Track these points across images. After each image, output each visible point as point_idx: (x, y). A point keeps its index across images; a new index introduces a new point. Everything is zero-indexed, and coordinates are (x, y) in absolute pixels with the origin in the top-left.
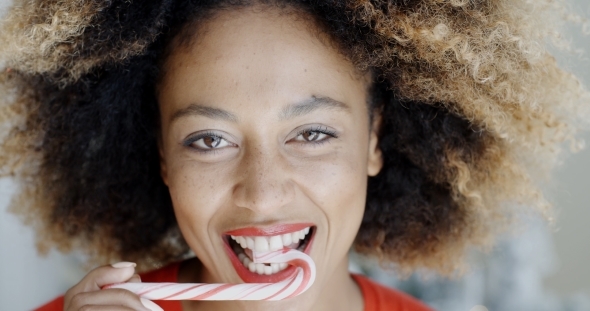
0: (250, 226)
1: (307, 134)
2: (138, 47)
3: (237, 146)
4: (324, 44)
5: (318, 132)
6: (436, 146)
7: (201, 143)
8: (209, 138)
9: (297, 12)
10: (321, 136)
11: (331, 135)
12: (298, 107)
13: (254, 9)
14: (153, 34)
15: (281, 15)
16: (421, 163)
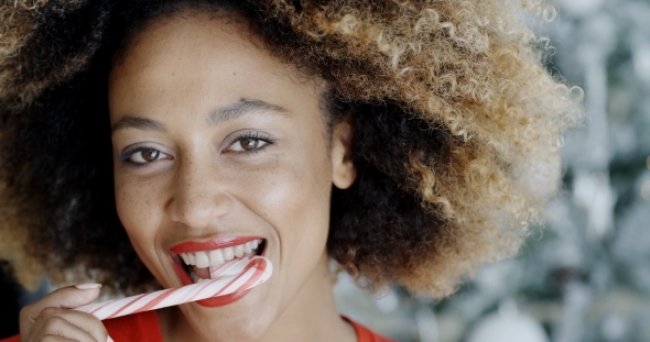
0: (188, 240)
1: (244, 140)
2: (79, 62)
3: (173, 158)
4: (257, 47)
5: (256, 139)
6: (396, 151)
7: (138, 157)
8: (146, 152)
9: (230, 16)
10: (261, 143)
11: (269, 142)
12: (225, 111)
13: (184, 15)
14: (93, 47)
15: (211, 19)
16: (388, 171)
